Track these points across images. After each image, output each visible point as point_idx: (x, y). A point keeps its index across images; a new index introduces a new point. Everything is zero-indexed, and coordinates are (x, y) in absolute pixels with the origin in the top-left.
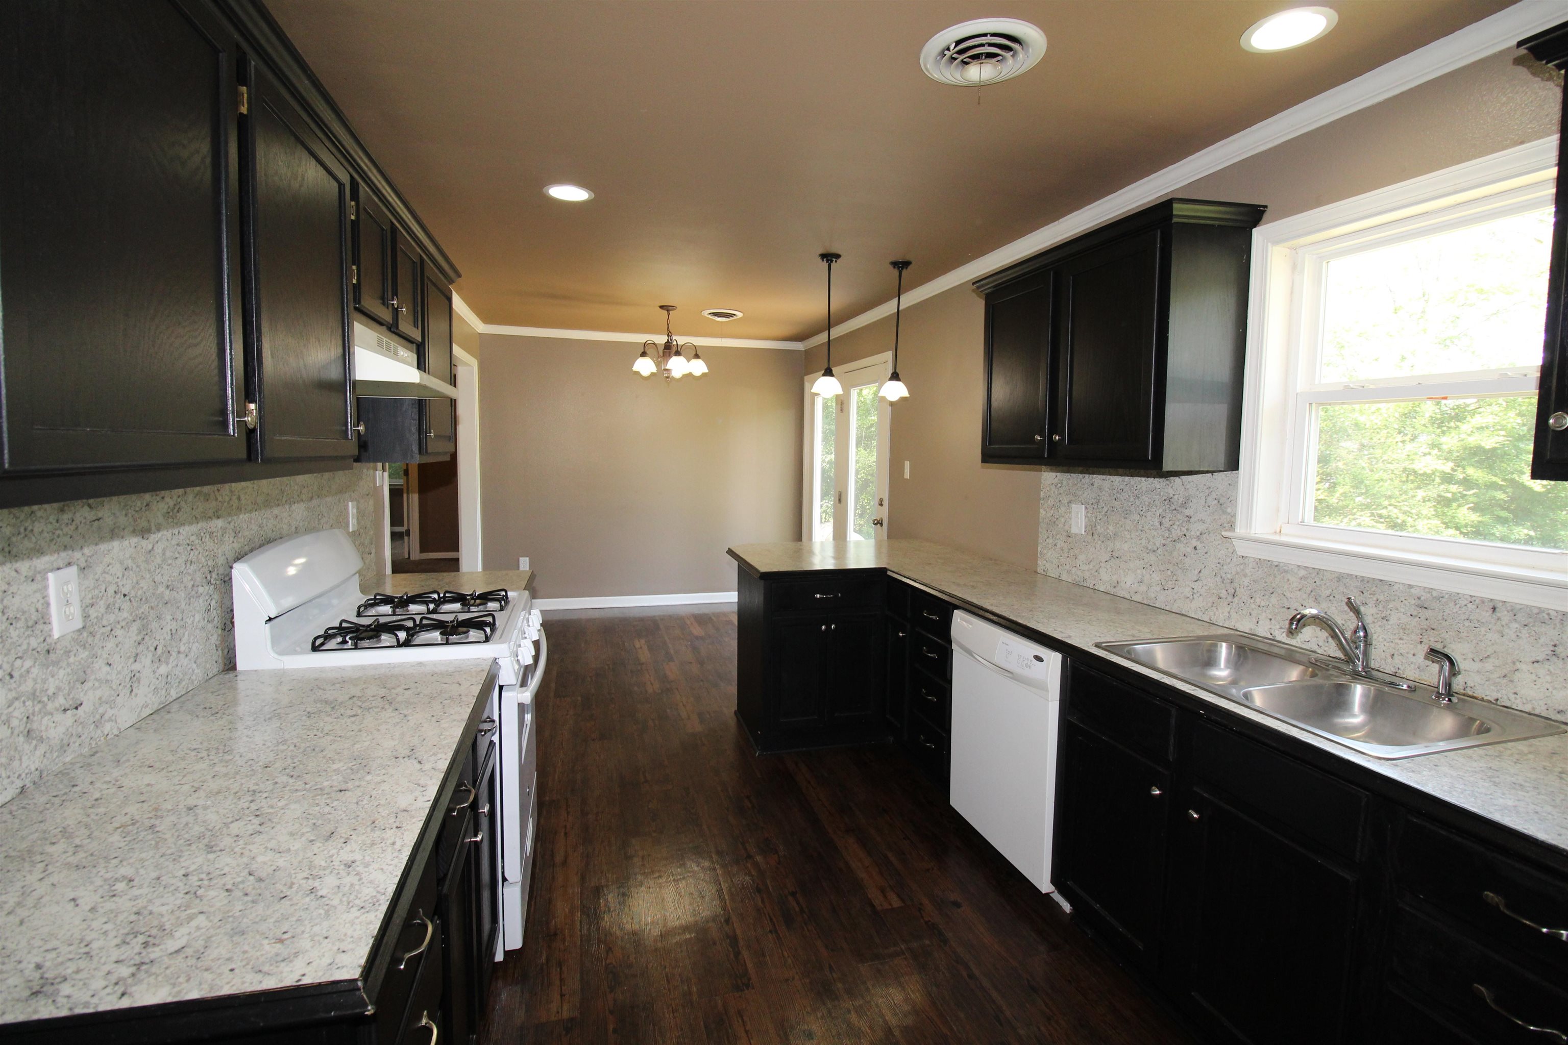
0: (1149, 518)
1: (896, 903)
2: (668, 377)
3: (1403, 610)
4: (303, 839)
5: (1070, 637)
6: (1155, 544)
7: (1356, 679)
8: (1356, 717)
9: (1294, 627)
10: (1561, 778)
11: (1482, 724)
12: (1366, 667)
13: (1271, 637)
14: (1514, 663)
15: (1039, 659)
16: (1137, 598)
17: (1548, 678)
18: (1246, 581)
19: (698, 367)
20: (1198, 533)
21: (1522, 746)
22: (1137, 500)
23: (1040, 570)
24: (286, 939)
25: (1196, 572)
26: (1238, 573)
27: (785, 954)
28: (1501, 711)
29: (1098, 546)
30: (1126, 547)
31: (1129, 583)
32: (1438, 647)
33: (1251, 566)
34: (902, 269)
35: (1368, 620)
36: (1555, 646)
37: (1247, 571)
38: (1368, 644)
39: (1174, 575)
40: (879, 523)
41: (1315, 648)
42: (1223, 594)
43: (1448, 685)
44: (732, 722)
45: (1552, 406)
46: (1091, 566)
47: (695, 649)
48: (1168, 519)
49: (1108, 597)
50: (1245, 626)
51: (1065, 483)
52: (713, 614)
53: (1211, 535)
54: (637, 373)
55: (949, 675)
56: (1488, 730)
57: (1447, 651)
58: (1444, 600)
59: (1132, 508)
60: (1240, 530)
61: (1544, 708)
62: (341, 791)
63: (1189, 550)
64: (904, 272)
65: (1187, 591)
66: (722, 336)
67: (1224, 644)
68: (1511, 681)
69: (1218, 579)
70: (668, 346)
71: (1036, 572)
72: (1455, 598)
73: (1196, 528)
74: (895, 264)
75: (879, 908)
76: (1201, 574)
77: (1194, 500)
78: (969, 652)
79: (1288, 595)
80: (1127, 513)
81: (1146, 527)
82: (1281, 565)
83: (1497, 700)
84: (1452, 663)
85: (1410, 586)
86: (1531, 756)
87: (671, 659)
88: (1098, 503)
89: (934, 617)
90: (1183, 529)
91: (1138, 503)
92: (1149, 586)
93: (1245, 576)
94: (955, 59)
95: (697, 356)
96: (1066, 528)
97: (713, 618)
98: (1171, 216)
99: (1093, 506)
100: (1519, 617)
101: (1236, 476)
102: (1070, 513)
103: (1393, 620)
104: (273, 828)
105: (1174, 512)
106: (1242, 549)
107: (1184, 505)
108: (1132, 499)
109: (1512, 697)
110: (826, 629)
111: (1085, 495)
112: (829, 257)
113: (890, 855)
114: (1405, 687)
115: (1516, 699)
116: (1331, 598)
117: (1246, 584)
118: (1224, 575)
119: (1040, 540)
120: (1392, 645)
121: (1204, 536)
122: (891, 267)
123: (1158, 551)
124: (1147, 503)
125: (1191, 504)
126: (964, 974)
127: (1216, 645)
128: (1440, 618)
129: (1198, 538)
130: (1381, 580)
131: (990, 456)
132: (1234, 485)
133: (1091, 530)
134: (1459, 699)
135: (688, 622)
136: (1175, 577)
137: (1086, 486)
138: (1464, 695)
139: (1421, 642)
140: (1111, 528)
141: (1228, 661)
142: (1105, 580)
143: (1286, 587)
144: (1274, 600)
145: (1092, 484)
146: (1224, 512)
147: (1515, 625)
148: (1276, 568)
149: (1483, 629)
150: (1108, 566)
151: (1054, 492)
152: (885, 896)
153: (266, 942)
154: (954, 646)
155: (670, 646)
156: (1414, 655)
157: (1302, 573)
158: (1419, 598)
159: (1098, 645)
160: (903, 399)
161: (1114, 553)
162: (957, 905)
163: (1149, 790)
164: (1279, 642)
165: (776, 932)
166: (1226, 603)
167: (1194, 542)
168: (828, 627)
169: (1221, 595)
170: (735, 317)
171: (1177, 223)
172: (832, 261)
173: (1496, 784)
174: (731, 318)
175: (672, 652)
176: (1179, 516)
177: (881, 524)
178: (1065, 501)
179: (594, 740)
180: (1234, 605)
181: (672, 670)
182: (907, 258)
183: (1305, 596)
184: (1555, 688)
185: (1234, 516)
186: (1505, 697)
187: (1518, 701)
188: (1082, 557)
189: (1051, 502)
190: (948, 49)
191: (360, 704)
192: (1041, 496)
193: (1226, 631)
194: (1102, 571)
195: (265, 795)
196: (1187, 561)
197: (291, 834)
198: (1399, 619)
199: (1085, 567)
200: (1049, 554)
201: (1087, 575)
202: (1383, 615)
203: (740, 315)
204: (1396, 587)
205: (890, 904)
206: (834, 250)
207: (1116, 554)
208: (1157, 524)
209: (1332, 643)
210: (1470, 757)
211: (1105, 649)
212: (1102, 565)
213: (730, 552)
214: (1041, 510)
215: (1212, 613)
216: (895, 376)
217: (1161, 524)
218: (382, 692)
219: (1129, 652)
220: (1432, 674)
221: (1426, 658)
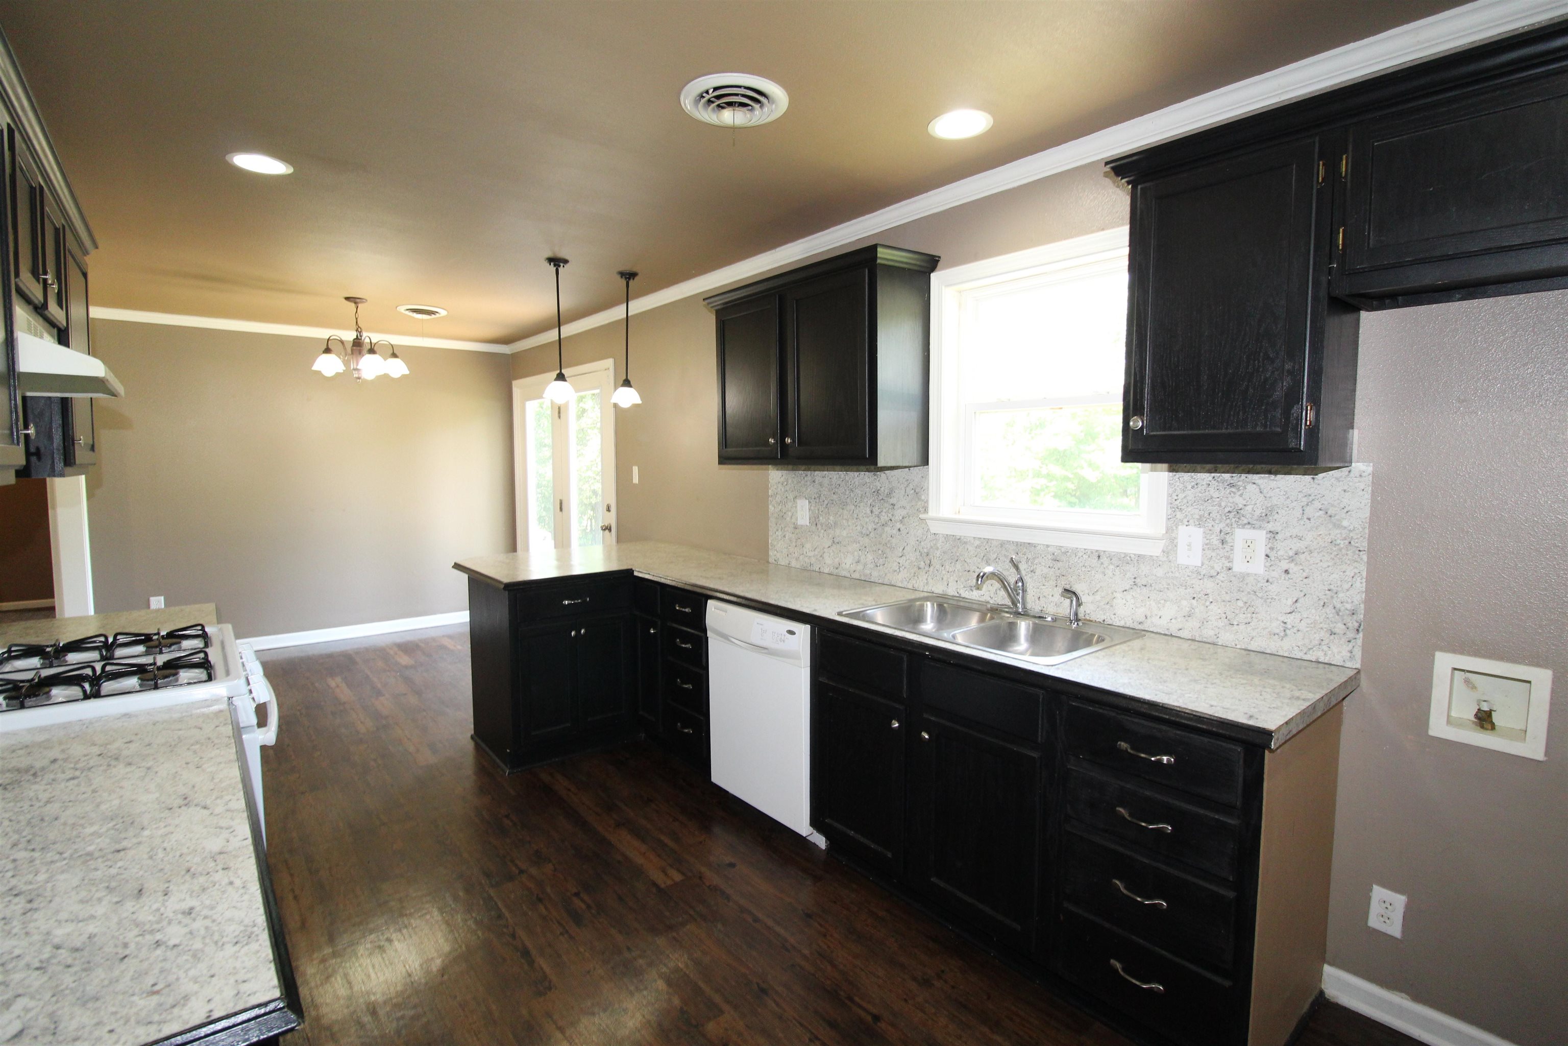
0: (862, 507)
1: (678, 877)
2: (359, 378)
3: (1043, 564)
4: (104, 903)
5: (815, 610)
6: (868, 529)
7: (1018, 617)
8: (1023, 644)
9: (979, 582)
10: (1149, 663)
11: (1099, 637)
12: (1024, 607)
13: (957, 595)
14: (1112, 593)
15: (791, 633)
16: (856, 576)
17: (1133, 601)
18: (938, 553)
19: (397, 368)
20: (901, 518)
21: (1124, 647)
22: (852, 493)
23: (771, 560)
24: (161, 990)
25: (901, 549)
26: (932, 547)
27: (582, 950)
28: (1107, 628)
29: (821, 535)
30: (844, 533)
31: (848, 566)
32: (1068, 587)
33: (940, 541)
34: (629, 279)
35: (1023, 573)
36: (1135, 578)
37: (938, 545)
38: (1024, 591)
39: (883, 553)
40: (607, 528)
41: (988, 599)
42: (922, 564)
43: (1076, 614)
44: (470, 746)
45: (1131, 412)
46: (816, 552)
47: (408, 681)
48: (877, 508)
49: (832, 577)
50: (939, 589)
51: (790, 481)
52: (421, 640)
53: (911, 518)
54: (318, 373)
55: (704, 660)
56: (1103, 640)
57: (1073, 589)
58: (1068, 554)
59: (848, 500)
60: (932, 513)
61: (1131, 621)
62: (119, 851)
63: (895, 531)
64: (631, 282)
65: (895, 566)
66: (423, 335)
67: (929, 604)
68: (1112, 606)
69: (917, 553)
70: (357, 343)
71: (768, 562)
72: (1075, 551)
73: (899, 513)
74: (622, 274)
75: (663, 886)
76: (904, 551)
77: (896, 491)
78: (725, 637)
79: (968, 561)
80: (844, 504)
81: (860, 516)
82: (962, 538)
83: (1104, 621)
84: (1078, 598)
86: (1131, 652)
87: (379, 693)
88: (819, 497)
89: (687, 610)
90: (889, 515)
91: (852, 495)
92: (865, 565)
93: (937, 549)
94: (713, 102)
95: (394, 355)
96: (793, 520)
97: (420, 644)
98: (876, 258)
99: (815, 500)
100: (1115, 561)
101: (927, 470)
102: (796, 507)
103: (1038, 572)
104: (51, 901)
105: (882, 501)
106: (934, 528)
107: (889, 495)
108: (847, 492)
109: (1113, 617)
110: (576, 635)
111: (808, 491)
112: (556, 262)
113: (663, 838)
114: (1049, 619)
115: (1115, 618)
116: (997, 559)
117: (938, 555)
118: (921, 550)
119: (770, 533)
120: (1038, 590)
121: (905, 520)
122: (618, 277)
123: (871, 535)
124: (860, 495)
125: (894, 494)
126: (750, 920)
127: (922, 606)
128: (1067, 567)
129: (901, 521)
130: (1029, 544)
131: (724, 459)
132: (925, 477)
133: (814, 520)
134: (1083, 623)
135: (392, 652)
136: (885, 555)
137: (809, 483)
138: (1085, 620)
139: (1056, 586)
140: (831, 518)
141: (932, 617)
142: (828, 563)
143: (966, 554)
144: (958, 566)
145: (814, 482)
146: (919, 499)
147: (1112, 567)
148: (958, 541)
149: (1093, 572)
150: (831, 551)
151: (781, 489)
152: (666, 874)
153: (135, 998)
154: (709, 634)
155: (375, 680)
156: (1052, 596)
157: (977, 543)
158: (1054, 554)
159: (840, 614)
160: (636, 406)
161: (835, 539)
162: (732, 865)
163: (890, 724)
164: (964, 598)
165: (567, 932)
166: (924, 572)
167: (898, 525)
168: (578, 632)
169: (920, 566)
170: (437, 315)
171: (880, 264)
172: (560, 266)
173: (1116, 671)
174: (433, 316)
175: (379, 686)
176: (886, 505)
177: (610, 530)
178: (791, 497)
179: (303, 793)
180: (930, 573)
181: (384, 704)
182: (635, 270)
183: (980, 560)
184: (1136, 607)
185: (927, 502)
186: (1109, 618)
187: (1116, 620)
188: (808, 546)
189: (778, 498)
190: (707, 92)
191: (72, 765)
192: (770, 494)
193: (926, 594)
194: (826, 555)
195: (10, 874)
196: (894, 541)
197: (82, 901)
198: (1042, 571)
199: (812, 554)
200: (779, 545)
201: (813, 560)
202: (1032, 569)
203: (443, 313)
204: (1038, 548)
205: (673, 880)
206: (563, 254)
207: (836, 541)
208: (869, 512)
209: (1003, 593)
210: (1098, 658)
211: (847, 615)
212: (825, 550)
213: (457, 566)
214: (770, 507)
215: (915, 582)
216: (627, 383)
217: (872, 512)
218: (95, 750)
219: (863, 616)
220: (1064, 608)
221: (1062, 595)
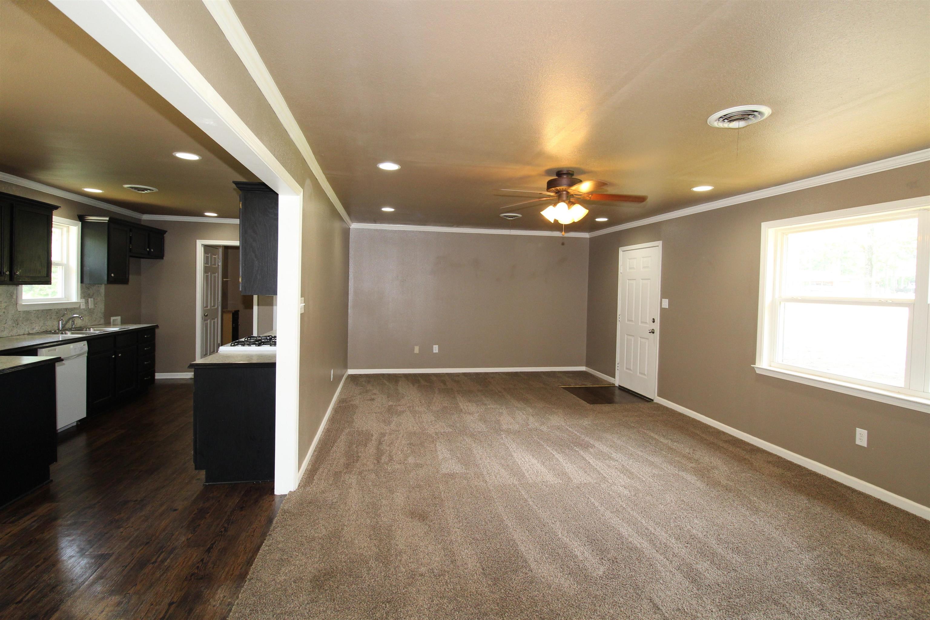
18: (21, 319)
26: (18, 317)
37: (21, 315)
53: (9, 306)
69: (12, 321)
79: (32, 319)
82: (30, 311)
85: (55, 309)
93: (21, 317)
106: (19, 309)
118: (14, 319)
121: (7, 307)
129: (5, 308)
143: (31, 317)
144: (28, 322)
146: (13, 298)
148: (28, 312)
157: (35, 312)
166: (16, 328)
169: (14, 326)
